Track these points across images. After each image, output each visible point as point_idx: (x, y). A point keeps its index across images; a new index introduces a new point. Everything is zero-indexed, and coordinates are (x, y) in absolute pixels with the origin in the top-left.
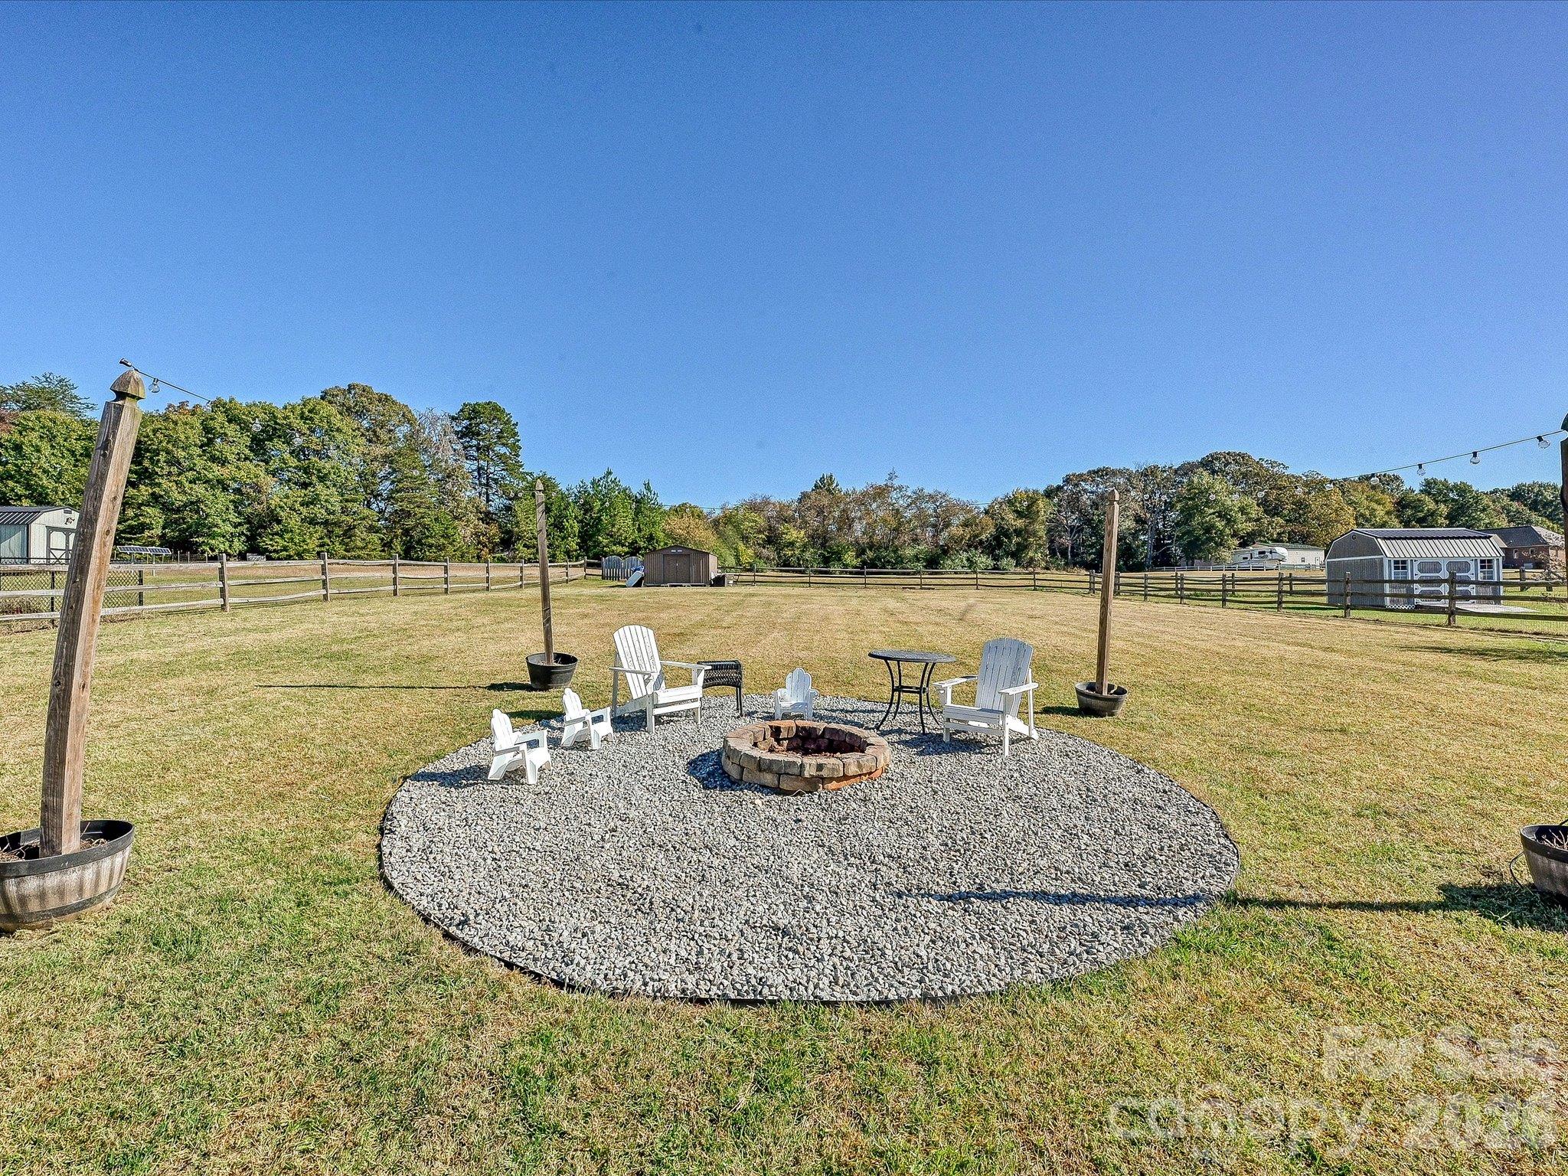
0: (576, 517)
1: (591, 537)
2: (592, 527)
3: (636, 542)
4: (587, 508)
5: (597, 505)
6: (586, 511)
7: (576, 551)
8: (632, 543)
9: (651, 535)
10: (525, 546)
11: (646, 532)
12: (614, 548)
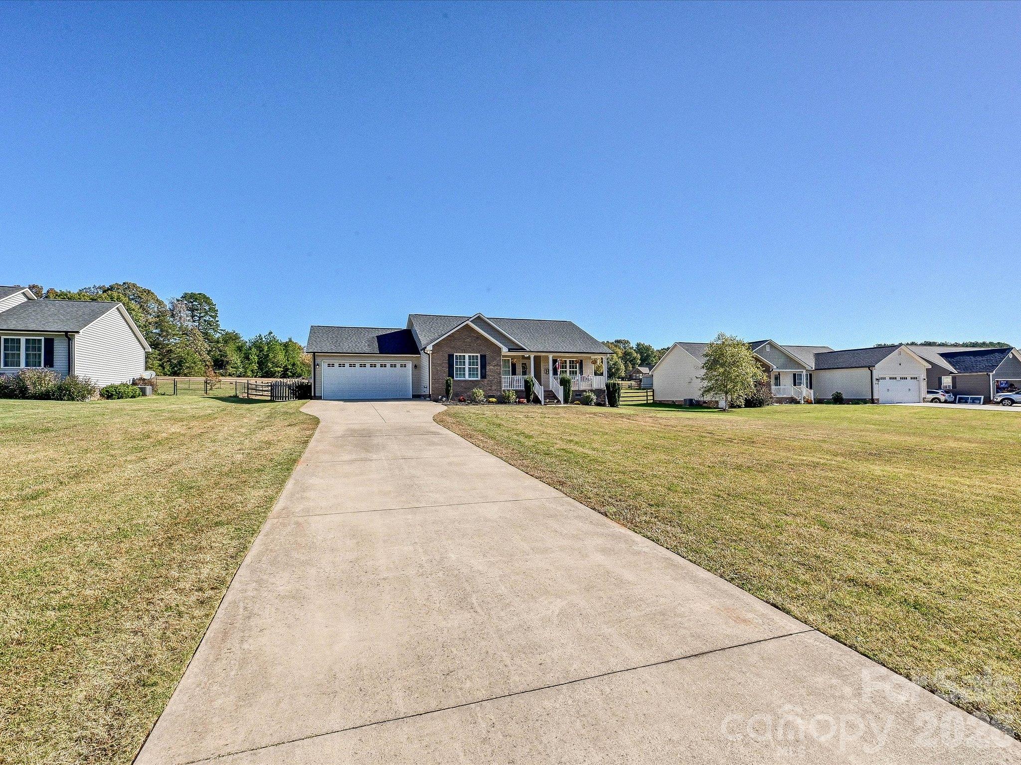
0: (256, 354)
1: (263, 364)
2: (264, 359)
3: (287, 366)
4: (260, 349)
5: (266, 348)
6: (260, 351)
7: (256, 370)
8: (285, 367)
9: (294, 363)
10: (232, 367)
11: (291, 361)
12: (276, 369)
